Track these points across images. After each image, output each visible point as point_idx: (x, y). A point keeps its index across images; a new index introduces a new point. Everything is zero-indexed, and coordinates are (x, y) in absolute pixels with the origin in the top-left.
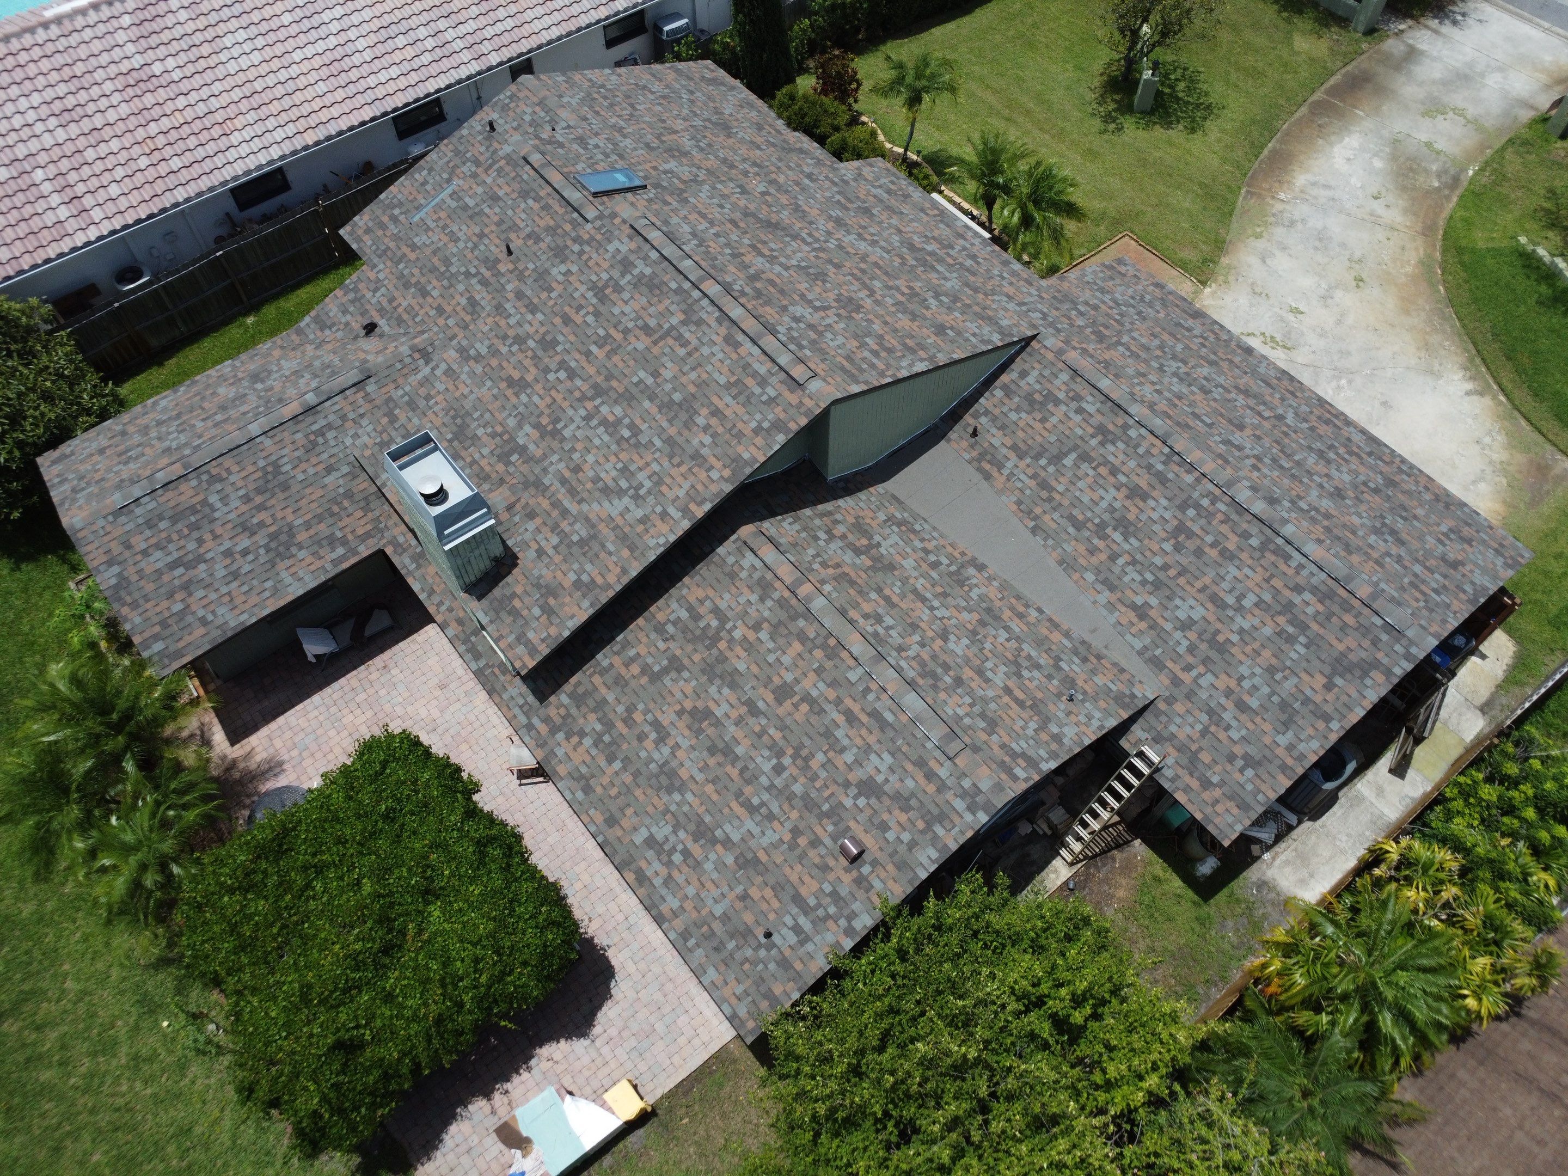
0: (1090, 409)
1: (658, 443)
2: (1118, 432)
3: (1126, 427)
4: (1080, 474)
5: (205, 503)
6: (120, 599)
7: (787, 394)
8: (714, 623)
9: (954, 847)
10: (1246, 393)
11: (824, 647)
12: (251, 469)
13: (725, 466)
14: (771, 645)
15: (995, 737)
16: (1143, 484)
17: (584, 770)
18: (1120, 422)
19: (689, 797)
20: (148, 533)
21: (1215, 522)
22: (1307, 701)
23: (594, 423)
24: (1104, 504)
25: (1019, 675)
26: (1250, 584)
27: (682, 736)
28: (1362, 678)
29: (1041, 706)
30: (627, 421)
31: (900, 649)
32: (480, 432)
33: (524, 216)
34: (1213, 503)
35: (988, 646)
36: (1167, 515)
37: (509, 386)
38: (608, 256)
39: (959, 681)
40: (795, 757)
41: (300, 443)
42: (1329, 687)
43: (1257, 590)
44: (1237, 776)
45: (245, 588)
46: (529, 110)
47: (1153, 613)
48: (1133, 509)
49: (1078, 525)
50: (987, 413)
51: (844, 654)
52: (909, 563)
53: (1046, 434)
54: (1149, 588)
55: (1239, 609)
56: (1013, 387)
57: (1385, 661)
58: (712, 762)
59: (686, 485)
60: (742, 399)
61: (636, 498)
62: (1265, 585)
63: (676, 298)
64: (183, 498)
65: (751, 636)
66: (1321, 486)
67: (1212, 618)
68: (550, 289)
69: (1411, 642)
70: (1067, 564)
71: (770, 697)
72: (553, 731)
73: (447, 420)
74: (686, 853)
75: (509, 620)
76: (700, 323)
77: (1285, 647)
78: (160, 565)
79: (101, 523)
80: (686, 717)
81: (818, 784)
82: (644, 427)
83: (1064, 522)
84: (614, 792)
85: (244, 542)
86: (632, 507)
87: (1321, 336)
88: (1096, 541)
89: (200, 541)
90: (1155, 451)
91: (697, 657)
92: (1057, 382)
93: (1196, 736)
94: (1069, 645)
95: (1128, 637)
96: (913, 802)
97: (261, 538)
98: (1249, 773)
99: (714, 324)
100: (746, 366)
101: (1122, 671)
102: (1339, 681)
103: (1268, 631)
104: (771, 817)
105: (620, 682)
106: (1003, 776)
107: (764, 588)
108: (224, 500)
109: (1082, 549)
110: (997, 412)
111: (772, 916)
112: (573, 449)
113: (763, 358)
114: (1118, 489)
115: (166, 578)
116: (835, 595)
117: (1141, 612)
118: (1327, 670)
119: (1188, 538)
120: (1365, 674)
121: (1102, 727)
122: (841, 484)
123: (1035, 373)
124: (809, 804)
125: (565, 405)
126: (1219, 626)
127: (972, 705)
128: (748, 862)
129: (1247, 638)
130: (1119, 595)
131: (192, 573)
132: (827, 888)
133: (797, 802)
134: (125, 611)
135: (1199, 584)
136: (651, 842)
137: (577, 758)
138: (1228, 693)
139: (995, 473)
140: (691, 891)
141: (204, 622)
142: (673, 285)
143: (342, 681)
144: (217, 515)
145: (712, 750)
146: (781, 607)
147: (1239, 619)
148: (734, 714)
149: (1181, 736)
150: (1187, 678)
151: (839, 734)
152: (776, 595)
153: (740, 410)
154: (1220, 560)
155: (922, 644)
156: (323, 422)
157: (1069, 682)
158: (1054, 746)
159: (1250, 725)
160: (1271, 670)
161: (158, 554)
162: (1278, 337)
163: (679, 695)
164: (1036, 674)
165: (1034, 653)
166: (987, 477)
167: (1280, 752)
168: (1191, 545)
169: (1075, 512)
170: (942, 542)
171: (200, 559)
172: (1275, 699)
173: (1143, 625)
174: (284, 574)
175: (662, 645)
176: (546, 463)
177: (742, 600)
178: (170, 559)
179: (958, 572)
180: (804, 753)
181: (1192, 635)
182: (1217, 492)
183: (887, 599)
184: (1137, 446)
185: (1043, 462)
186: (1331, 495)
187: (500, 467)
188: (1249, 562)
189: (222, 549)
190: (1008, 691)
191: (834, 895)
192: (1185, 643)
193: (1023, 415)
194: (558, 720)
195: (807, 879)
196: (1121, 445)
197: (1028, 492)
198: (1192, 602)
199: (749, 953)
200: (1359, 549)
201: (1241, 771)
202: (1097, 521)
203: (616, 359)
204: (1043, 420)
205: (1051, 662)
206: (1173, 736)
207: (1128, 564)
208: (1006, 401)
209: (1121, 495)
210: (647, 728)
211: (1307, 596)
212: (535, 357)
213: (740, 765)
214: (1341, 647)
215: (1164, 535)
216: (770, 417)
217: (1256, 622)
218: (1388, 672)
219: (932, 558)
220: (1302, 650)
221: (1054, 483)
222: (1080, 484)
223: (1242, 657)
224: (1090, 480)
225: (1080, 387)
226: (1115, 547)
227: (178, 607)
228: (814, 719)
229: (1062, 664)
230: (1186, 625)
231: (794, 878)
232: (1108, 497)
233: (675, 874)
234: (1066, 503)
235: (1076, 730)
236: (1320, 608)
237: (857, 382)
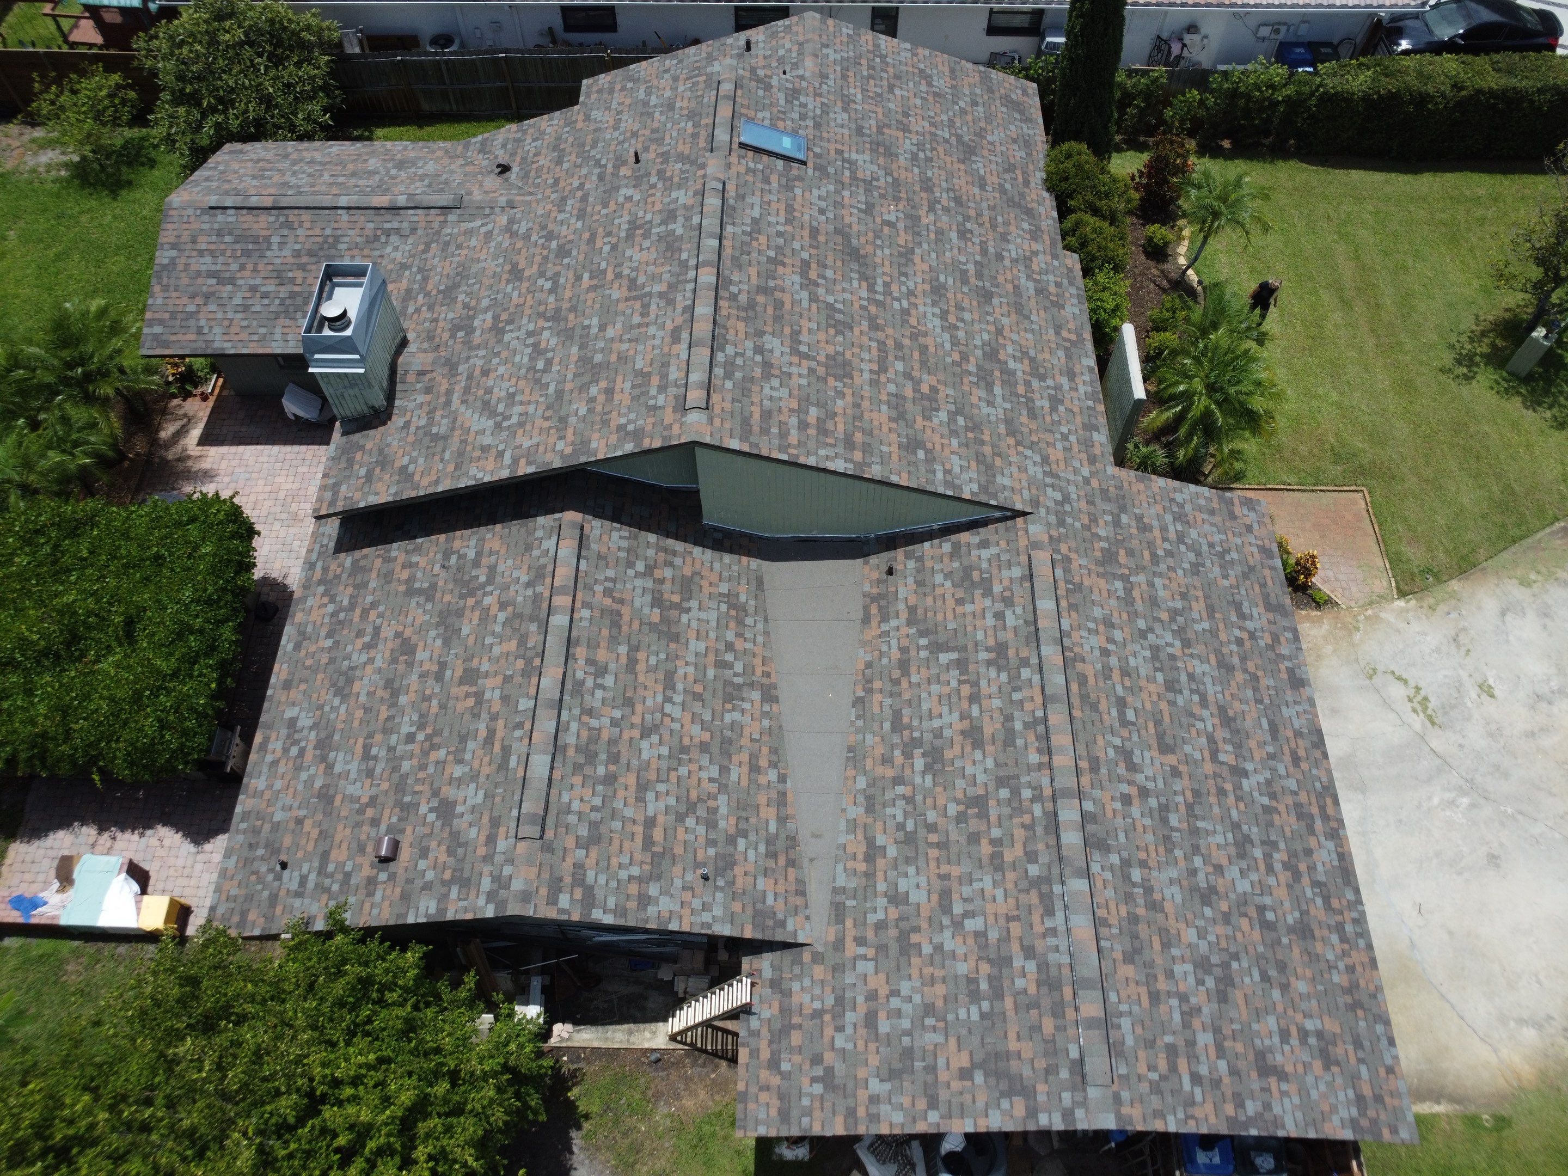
0: (1010, 620)
1: (552, 389)
2: (1013, 662)
3: (1025, 662)
4: (943, 677)
5: (267, 239)
6: (160, 278)
7: (669, 410)
8: (482, 579)
9: (450, 916)
10: (1226, 720)
11: (529, 661)
12: (317, 231)
13: (573, 443)
14: (498, 629)
15: (581, 853)
16: (988, 731)
17: (309, 629)
18: (1024, 653)
19: (343, 708)
20: (214, 239)
21: (1015, 820)
22: (932, 1069)
23: (530, 341)
24: (936, 723)
25: (680, 818)
26: (990, 908)
27: (381, 657)
28: (1003, 1094)
29: (666, 862)
30: (550, 355)
31: (590, 712)
32: (461, 297)
33: (675, 134)
34: (1033, 800)
35: (683, 771)
36: (981, 778)
37: (510, 272)
38: (666, 200)
39: (610, 779)
40: (429, 738)
41: (367, 232)
42: (965, 1074)
43: (991, 920)
44: (806, 1081)
45: (245, 323)
46: (788, 45)
47: (881, 863)
48: (957, 749)
49: (897, 726)
50: (920, 559)
51: (534, 680)
52: (697, 646)
53: (950, 615)
54: (900, 836)
55: (958, 925)
56: (964, 550)
57: (1041, 1098)
58: (380, 693)
59: (535, 440)
60: (637, 392)
61: (498, 426)
62: (1002, 922)
63: (676, 269)
64: (256, 226)
65: (494, 609)
66: (1193, 872)
67: (925, 912)
68: (605, 205)
69: (1084, 1103)
70: (854, 756)
71: (459, 672)
72: (321, 582)
73: (452, 273)
74: (302, 752)
75: (343, 465)
76: (671, 302)
77: (962, 998)
78: (204, 268)
79: (190, 211)
80: (398, 641)
81: (421, 775)
82: (555, 368)
83: (888, 712)
84: (309, 662)
85: (270, 287)
86: (488, 432)
87: (1491, 735)
88: (897, 753)
89: (243, 267)
90: (1028, 706)
91: (447, 598)
92: (1005, 573)
93: (807, 1011)
94: (773, 828)
95: (840, 867)
96: (460, 851)
97: (283, 291)
98: (818, 1089)
99: (679, 310)
100: (666, 365)
101: (801, 893)
102: (979, 1077)
103: (962, 968)
104: (370, 773)
105: (387, 577)
106: (544, 891)
107: (538, 574)
108: (282, 245)
109: (879, 751)
110: (929, 564)
111: (300, 854)
112: (498, 354)
113: (684, 366)
114: (962, 718)
115: (200, 281)
116: (585, 624)
117: (873, 852)
118: (979, 1057)
119: (979, 816)
120: (1009, 1094)
121: (709, 926)
122: (719, 536)
123: (994, 550)
124: (400, 788)
125: (528, 312)
126: (924, 925)
127: (593, 808)
128: (326, 796)
129: (937, 959)
130: (870, 820)
131: (219, 288)
132: (348, 868)
133: (396, 777)
134: (157, 288)
135: (944, 869)
136: (292, 722)
137: (315, 615)
138: (872, 996)
139: (874, 623)
140: (278, 785)
141: (199, 331)
142: (684, 256)
143: (303, 448)
144: (269, 253)
145: (389, 684)
146: (534, 602)
147: (948, 934)
148: (426, 666)
149: (795, 1000)
150: (851, 949)
151: (471, 745)
152: (539, 589)
153: (627, 400)
154: (985, 860)
155: (615, 723)
156: (395, 225)
157: (726, 863)
158: (632, 905)
159: (861, 1044)
160: (929, 1009)
161: (208, 259)
162: (1433, 703)
163: (410, 619)
164: (701, 830)
165: (723, 810)
166: (866, 620)
167: (862, 1095)
168: (974, 825)
169: (906, 711)
170: (758, 650)
171: (232, 281)
172: (906, 1040)
173: (862, 867)
174: (278, 330)
175: (437, 568)
176: (473, 353)
177: (516, 574)
178: (213, 268)
179: (739, 687)
180: (436, 740)
181: (893, 913)
182: (1047, 792)
183: (632, 663)
184: (1017, 689)
185: (923, 642)
186: (1194, 889)
187: (446, 335)
188: (1010, 886)
189: (252, 282)
190: (650, 823)
191: (348, 875)
192: (880, 915)
193: (948, 584)
194: (331, 575)
195: (344, 846)
196: (1004, 677)
197: (885, 661)
198: (923, 881)
199: (264, 869)
200: (1149, 965)
201: (814, 1080)
202: (916, 734)
203: (591, 295)
204: (961, 602)
205: (732, 830)
206: (788, 994)
207: (904, 797)
208: (946, 560)
209: (959, 726)
210: (369, 630)
211: (1031, 967)
212: (546, 258)
213: (393, 711)
214: (1013, 1045)
215: (960, 795)
216: (640, 423)
217: (961, 950)
218: (1032, 1112)
219: (729, 657)
220: (975, 1016)
221: (913, 670)
222: (935, 688)
223: (915, 973)
224: (946, 690)
225: (1021, 594)
226: (908, 772)
227: (191, 308)
228: (467, 717)
229: (741, 843)
230: (897, 899)
231: (338, 838)
232: (946, 719)
233: (283, 762)
234: (906, 696)
235: (677, 907)
236: (1032, 989)
237: (743, 439)
